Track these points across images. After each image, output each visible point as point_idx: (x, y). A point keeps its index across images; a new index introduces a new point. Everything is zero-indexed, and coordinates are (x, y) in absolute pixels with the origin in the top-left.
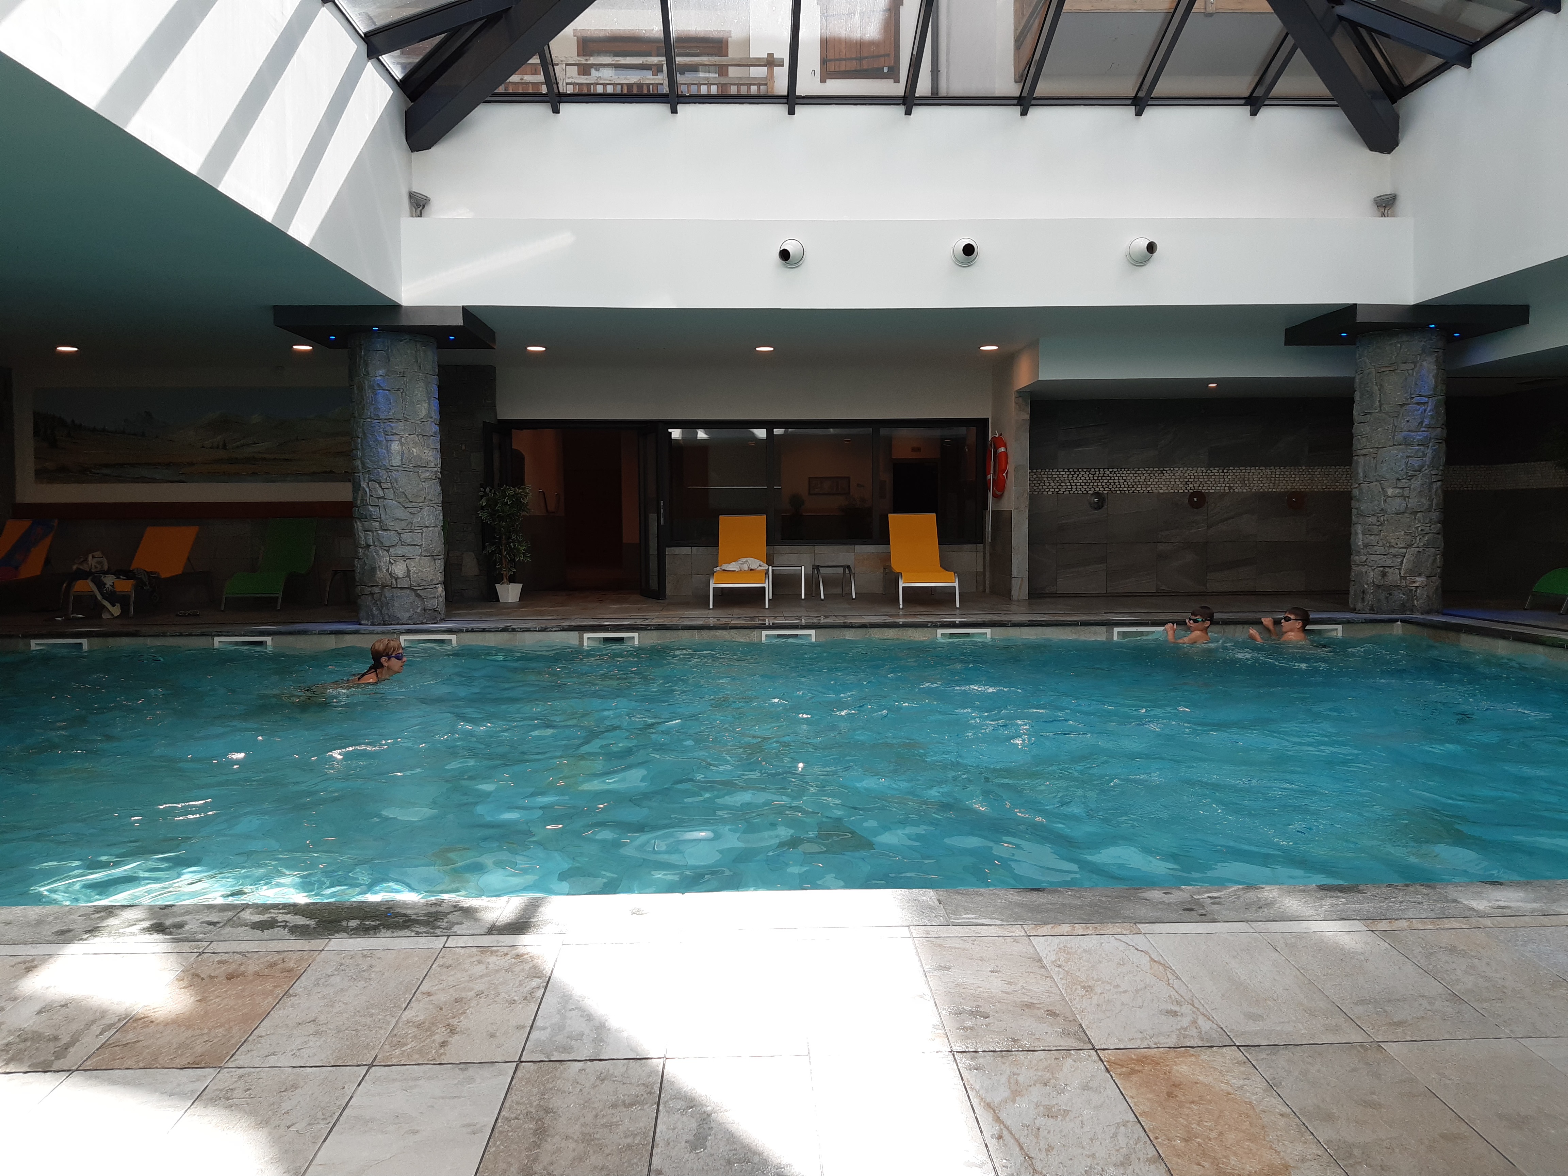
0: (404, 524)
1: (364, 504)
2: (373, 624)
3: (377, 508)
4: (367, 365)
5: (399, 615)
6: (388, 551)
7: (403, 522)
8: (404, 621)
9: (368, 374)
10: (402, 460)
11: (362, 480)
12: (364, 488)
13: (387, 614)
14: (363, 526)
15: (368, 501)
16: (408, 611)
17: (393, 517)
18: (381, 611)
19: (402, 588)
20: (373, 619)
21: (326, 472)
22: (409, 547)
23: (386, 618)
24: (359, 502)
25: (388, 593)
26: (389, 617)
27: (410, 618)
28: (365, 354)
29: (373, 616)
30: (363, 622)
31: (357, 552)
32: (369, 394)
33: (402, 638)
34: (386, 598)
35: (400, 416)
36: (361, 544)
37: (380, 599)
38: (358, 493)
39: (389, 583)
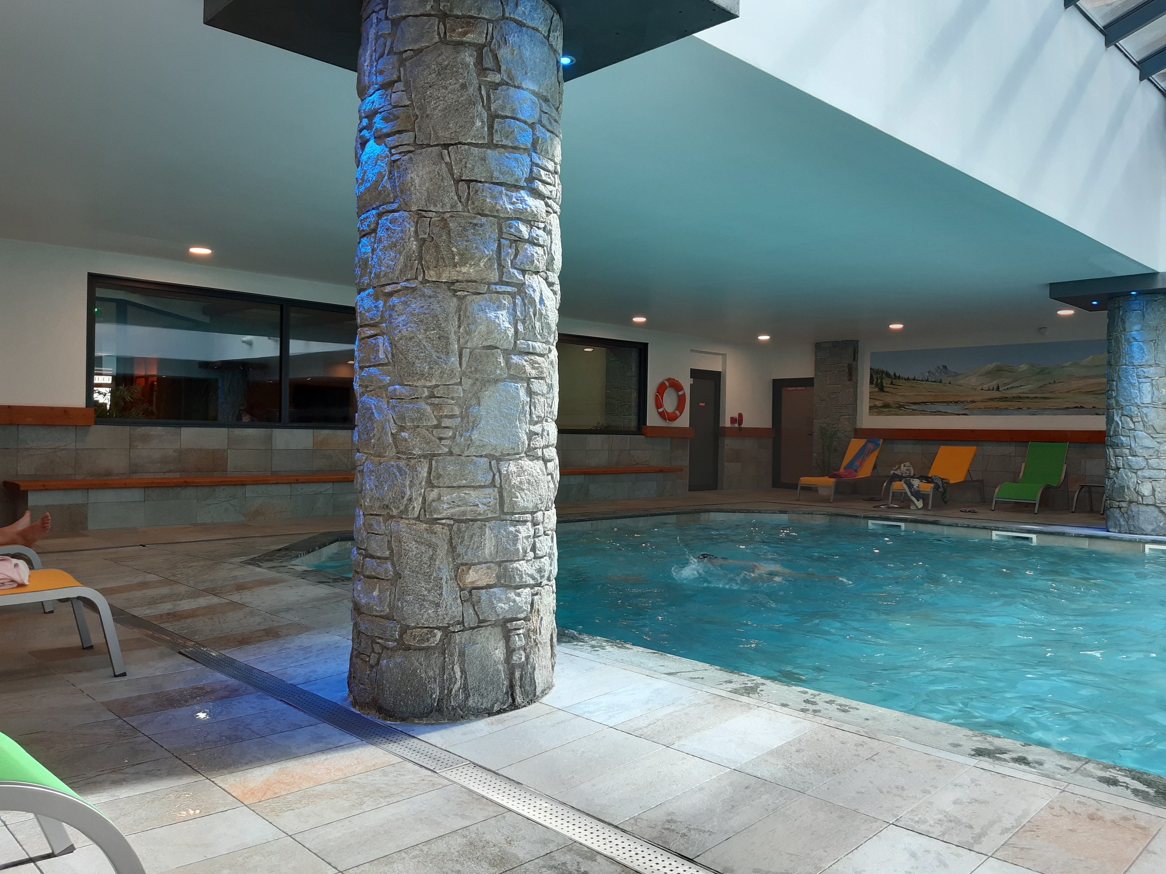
0: (1151, 452)
1: (1116, 434)
2: (1120, 532)
3: (1128, 438)
4: (1124, 322)
5: (1143, 527)
6: (1136, 473)
7: (1151, 450)
8: (1148, 532)
9: (1125, 329)
10: (1152, 398)
11: (1115, 415)
12: (1117, 422)
13: (1133, 525)
14: (1114, 452)
15: (1120, 432)
16: (1152, 524)
17: (1142, 446)
18: (1127, 522)
19: (1147, 505)
20: (1120, 528)
21: (1077, 407)
22: (1156, 471)
23: (1132, 528)
24: (1112, 433)
25: (1134, 507)
26: (1135, 527)
27: (1153, 530)
28: (1123, 314)
29: (1120, 526)
30: (1110, 530)
31: (1108, 473)
32: (1125, 346)
33: (1148, 547)
34: (1132, 511)
35: (1152, 362)
36: (1112, 466)
37: (1127, 513)
38: (1111, 426)
39: (1135, 499)
